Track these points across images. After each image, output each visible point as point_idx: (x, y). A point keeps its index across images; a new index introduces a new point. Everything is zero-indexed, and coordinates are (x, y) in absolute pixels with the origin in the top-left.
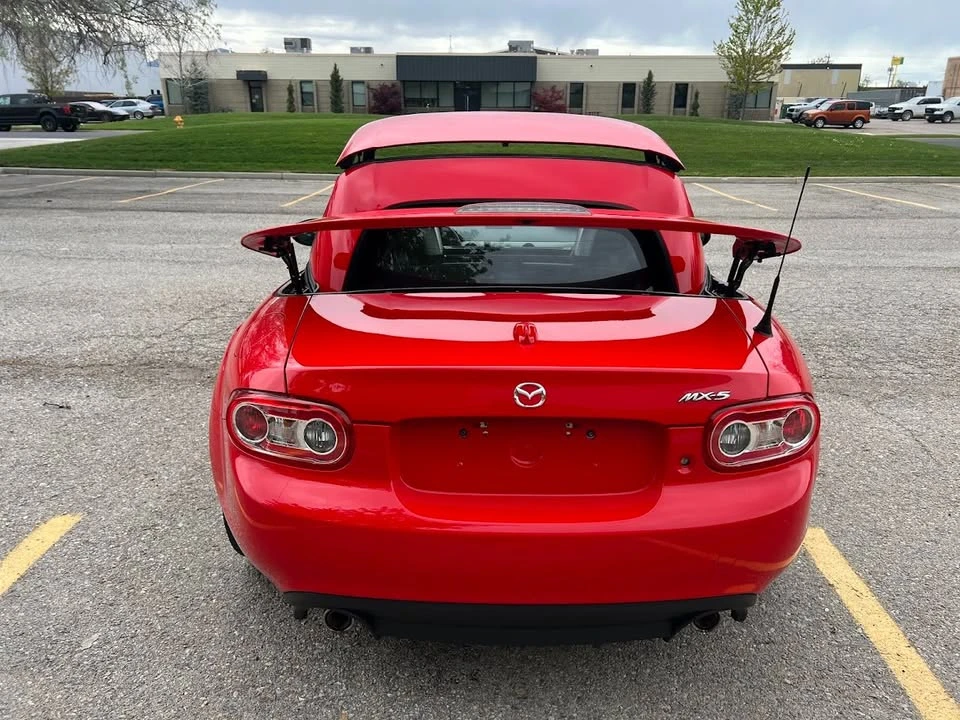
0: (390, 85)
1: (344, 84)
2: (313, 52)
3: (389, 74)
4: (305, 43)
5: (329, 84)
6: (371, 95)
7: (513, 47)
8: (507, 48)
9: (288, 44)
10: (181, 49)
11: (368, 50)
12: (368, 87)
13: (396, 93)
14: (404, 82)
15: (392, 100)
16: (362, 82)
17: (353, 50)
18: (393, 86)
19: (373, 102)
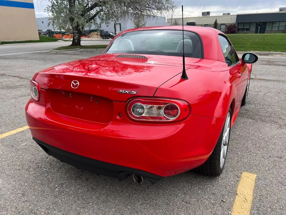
0: (233, 24)
1: (218, 25)
2: (210, 16)
3: (233, 21)
4: (208, 13)
5: (213, 25)
6: (226, 28)
7: (281, 10)
8: (279, 10)
9: (203, 14)
10: (172, 17)
11: (229, 14)
12: (226, 26)
13: (235, 27)
14: (238, 23)
15: (233, 29)
16: (224, 24)
17: (223, 14)
18: (234, 24)
19: (227, 30)
